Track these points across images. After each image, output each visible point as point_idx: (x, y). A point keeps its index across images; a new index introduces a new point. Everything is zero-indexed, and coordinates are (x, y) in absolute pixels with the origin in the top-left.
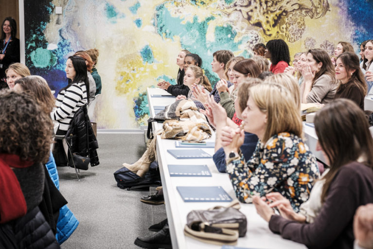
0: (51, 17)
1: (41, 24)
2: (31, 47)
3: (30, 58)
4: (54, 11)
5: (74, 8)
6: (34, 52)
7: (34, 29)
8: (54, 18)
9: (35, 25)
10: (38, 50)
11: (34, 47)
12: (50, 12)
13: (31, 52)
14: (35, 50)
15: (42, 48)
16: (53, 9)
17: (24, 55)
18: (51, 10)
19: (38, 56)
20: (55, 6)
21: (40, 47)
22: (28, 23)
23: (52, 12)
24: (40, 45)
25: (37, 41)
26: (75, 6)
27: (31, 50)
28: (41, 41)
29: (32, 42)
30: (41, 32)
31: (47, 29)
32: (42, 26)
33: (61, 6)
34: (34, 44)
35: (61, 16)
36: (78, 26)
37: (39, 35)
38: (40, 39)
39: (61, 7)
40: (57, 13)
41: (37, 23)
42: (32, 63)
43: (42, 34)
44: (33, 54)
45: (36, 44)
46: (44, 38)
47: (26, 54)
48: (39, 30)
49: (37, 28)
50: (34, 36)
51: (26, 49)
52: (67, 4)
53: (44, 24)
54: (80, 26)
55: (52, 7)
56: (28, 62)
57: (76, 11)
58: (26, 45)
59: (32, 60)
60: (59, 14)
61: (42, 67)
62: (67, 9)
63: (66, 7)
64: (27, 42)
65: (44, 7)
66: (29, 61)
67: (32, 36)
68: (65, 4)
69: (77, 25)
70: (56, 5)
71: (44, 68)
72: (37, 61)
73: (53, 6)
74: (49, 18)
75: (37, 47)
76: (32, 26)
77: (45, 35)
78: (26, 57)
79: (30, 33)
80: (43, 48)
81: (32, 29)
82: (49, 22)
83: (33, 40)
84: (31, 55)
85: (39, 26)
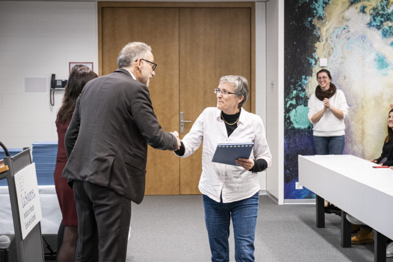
1: (302, 78)
2: (291, 105)
3: (289, 118)
4: (318, 62)
5: (340, 59)
6: (294, 110)
7: (294, 84)
9: (296, 80)
10: (299, 108)
11: (294, 105)
12: (312, 65)
13: (291, 110)
14: (295, 108)
15: (303, 106)
16: (316, 61)
17: (283, 115)
18: (314, 62)
19: (298, 115)
20: (318, 58)
21: (301, 105)
22: (289, 77)
23: (315, 64)
24: (301, 102)
25: (297, 98)
26: (341, 58)
27: (291, 108)
28: (302, 98)
29: (292, 99)
30: (302, 88)
31: (310, 84)
32: (303, 80)
33: (325, 57)
34: (294, 102)
36: (345, 79)
37: (299, 91)
38: (301, 95)
39: (326, 59)
40: (321, 65)
41: (299, 77)
42: (291, 123)
43: (303, 90)
44: (292, 114)
45: (296, 101)
46: (305, 95)
47: (285, 113)
48: (300, 86)
49: (298, 83)
50: (295, 92)
51: (285, 108)
52: (333, 55)
53: (305, 79)
54: (346, 80)
55: (315, 59)
56: (288, 123)
57: (342, 63)
58: (286, 103)
59: (292, 119)
61: (303, 127)
62: (332, 61)
63: (331, 58)
64: (286, 100)
65: (306, 58)
66: (288, 121)
67: (292, 93)
68: (329, 55)
69: (343, 78)
70: (319, 56)
71: (305, 129)
72: (297, 121)
73: (316, 57)
74: (312, 71)
75: (297, 104)
76: (293, 81)
77: (307, 91)
78: (285, 116)
79: (290, 88)
80: (305, 106)
81: (292, 84)
82: (312, 76)
83: (293, 97)
84: (290, 114)
85: (301, 81)
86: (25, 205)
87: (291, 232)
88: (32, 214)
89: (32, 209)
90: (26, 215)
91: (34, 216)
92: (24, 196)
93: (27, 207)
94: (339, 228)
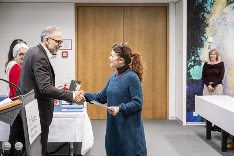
0: (204, 44)
1: (197, 49)
2: (191, 65)
3: (189, 73)
4: (207, 40)
5: (220, 38)
6: (192, 68)
7: (193, 52)
8: (206, 45)
9: (194, 50)
10: (195, 67)
11: (192, 65)
12: (204, 41)
13: (190, 68)
14: (193, 67)
15: (198, 66)
16: (206, 39)
17: (186, 71)
18: (204, 39)
19: (195, 71)
20: (207, 37)
21: (197, 65)
22: (189, 49)
23: (206, 40)
24: (197, 63)
25: (195, 61)
26: (221, 37)
27: (191, 67)
28: (197, 61)
29: (191, 62)
31: (202, 53)
32: (198, 50)
33: (212, 36)
34: (192, 63)
35: (211, 44)
36: (223, 50)
37: (196, 57)
38: (197, 59)
39: (212, 38)
40: (209, 41)
41: (195, 48)
42: (191, 76)
43: (198, 56)
44: (191, 71)
45: (194, 63)
46: (199, 59)
48: (196, 54)
49: (195, 52)
50: (193, 57)
51: (187, 67)
52: (216, 35)
53: (200, 50)
54: (224, 50)
55: (205, 37)
56: (189, 76)
57: (222, 40)
58: (188, 64)
59: (191, 74)
60: (210, 42)
61: (198, 79)
62: (216, 39)
63: (215, 37)
64: (188, 62)
65: (200, 37)
66: (189, 75)
67: (191, 58)
68: (214, 35)
69: (223, 49)
70: (208, 36)
71: (199, 80)
72: (194, 75)
73: (206, 37)
74: (203, 45)
75: (195, 65)
76: (192, 51)
77: (200, 57)
78: (187, 72)
79: (190, 55)
81: (192, 53)
82: (203, 48)
83: (192, 61)
85: (197, 51)
86: (31, 124)
87: (190, 142)
88: (35, 129)
89: (35, 126)
90: (32, 130)
91: (37, 131)
92: (31, 119)
93: (33, 125)
94: (220, 140)
